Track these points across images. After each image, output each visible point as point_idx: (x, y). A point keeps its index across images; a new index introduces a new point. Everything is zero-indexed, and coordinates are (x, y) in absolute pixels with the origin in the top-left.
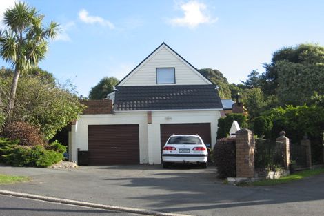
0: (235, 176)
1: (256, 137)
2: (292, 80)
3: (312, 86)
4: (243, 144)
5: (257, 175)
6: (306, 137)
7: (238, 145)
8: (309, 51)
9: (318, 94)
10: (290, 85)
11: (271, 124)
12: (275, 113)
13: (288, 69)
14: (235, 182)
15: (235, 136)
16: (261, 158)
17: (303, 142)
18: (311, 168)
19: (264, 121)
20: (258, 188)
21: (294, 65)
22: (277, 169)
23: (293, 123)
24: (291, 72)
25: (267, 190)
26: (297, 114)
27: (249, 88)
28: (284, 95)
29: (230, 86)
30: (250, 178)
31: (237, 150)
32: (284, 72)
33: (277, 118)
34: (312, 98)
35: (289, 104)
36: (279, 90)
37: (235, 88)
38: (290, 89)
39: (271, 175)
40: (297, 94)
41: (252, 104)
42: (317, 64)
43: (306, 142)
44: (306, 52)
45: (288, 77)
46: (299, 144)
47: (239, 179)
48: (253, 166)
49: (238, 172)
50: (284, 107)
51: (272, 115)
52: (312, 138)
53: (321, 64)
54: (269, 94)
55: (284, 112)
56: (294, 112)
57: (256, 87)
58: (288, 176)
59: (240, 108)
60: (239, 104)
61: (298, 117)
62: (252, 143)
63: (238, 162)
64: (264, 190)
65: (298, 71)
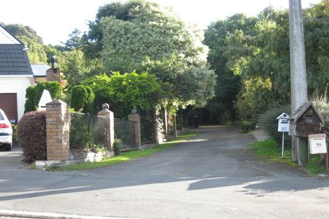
0: (45, 159)
1: (72, 111)
2: (120, 41)
3: (144, 49)
4: (55, 119)
5: (72, 157)
6: (134, 111)
7: (48, 120)
8: (141, 6)
9: (151, 59)
10: (117, 47)
11: (93, 95)
12: (97, 82)
13: (116, 28)
14: (44, 167)
15: (45, 109)
16: (77, 137)
17: (131, 117)
18: (140, 148)
19: (84, 91)
20: (73, 172)
21: (122, 23)
22: (98, 149)
23: (119, 94)
24: (118, 32)
25: (83, 174)
26: (124, 83)
27: (69, 50)
28: (110, 59)
29: (45, 47)
30: (64, 161)
31: (47, 127)
32: (111, 31)
33: (100, 88)
34: (143, 64)
35: (116, 70)
36: (104, 53)
37: (52, 50)
38: (117, 52)
39: (91, 157)
40: (125, 58)
41: (71, 69)
42: (150, 23)
43: (135, 117)
44: (137, 9)
45: (115, 37)
46: (127, 119)
47: (49, 163)
48: (68, 147)
49: (48, 154)
50: (109, 74)
51: (94, 84)
52: (142, 113)
53: (154, 23)
54: (92, 58)
55: (108, 80)
56: (120, 80)
57: (77, 49)
58: (111, 157)
59: (56, 75)
60: (55, 70)
61: (125, 86)
62: (66, 117)
63: (49, 142)
64: (81, 176)
65: (127, 31)
